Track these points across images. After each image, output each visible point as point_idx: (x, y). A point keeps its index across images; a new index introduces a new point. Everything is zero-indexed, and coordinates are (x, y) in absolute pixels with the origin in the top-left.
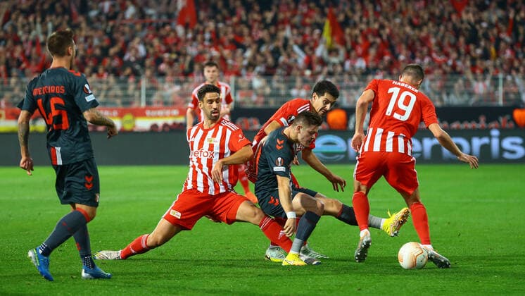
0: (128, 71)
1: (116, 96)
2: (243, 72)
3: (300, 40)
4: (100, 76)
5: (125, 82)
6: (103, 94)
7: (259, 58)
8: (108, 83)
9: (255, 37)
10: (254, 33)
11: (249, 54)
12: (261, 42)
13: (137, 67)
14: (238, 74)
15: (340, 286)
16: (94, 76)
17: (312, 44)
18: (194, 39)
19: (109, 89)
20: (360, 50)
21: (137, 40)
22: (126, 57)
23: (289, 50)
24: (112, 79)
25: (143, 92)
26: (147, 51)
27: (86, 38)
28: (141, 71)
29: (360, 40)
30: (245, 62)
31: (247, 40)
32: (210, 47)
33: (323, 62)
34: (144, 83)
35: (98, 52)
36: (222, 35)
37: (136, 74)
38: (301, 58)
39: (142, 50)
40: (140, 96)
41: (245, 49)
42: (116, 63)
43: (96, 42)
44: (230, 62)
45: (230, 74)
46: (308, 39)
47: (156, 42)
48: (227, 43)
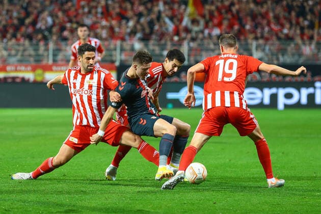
0: (40, 36)
1: (30, 55)
2: (127, 37)
3: (169, 13)
4: (18, 40)
5: (37, 45)
6: (20, 54)
7: (139, 27)
8: (24, 45)
9: (136, 11)
10: (135, 8)
11: (131, 24)
12: (140, 15)
13: (46, 33)
14: (123, 39)
15: (200, 200)
16: (14, 41)
17: (179, 17)
18: (90, 12)
19: (24, 50)
20: (216, 21)
21: (46, 13)
22: (39, 26)
23: (161, 20)
24: (27, 43)
25: (51, 52)
26: (54, 21)
27: (8, 11)
28: (49, 37)
29: (216, 14)
30: (129, 30)
31: (130, 14)
32: (102, 18)
33: (187, 30)
34: (51, 46)
35: (16, 22)
36: (110, 9)
37: (45, 38)
38: (171, 26)
39: (50, 20)
40: (48, 55)
41: (128, 20)
42: (30, 30)
43: (15, 14)
44: (117, 30)
45: (117, 38)
46: (177, 13)
47: (60, 14)
48: (114, 16)
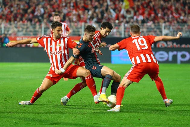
0: (36, 20)
1: (30, 31)
2: (88, 21)
3: (113, 6)
4: (23, 22)
5: (35, 25)
6: (24, 30)
7: (95, 15)
8: (27, 25)
9: (93, 5)
10: (93, 3)
11: (90, 13)
12: (96, 8)
13: (40, 18)
14: (86, 22)
15: (131, 118)
16: (21, 22)
17: (119, 9)
18: (66, 6)
19: (27, 28)
20: (141, 12)
21: (40, 6)
22: (36, 14)
23: (108, 11)
24: (29, 23)
25: (43, 29)
26: (45, 11)
27: (18, 5)
28: (42, 20)
29: (141, 7)
30: (89, 17)
31: (90, 7)
32: (73, 9)
33: (124, 17)
34: (43, 25)
35: (21, 11)
36: (78, 4)
37: (40, 21)
38: (114, 15)
39: (42, 10)
40: (41, 31)
41: (88, 10)
42: (31, 16)
43: (22, 7)
44: (82, 16)
45: (82, 21)
46: (117, 7)
47: (48, 7)
48: (81, 8)
